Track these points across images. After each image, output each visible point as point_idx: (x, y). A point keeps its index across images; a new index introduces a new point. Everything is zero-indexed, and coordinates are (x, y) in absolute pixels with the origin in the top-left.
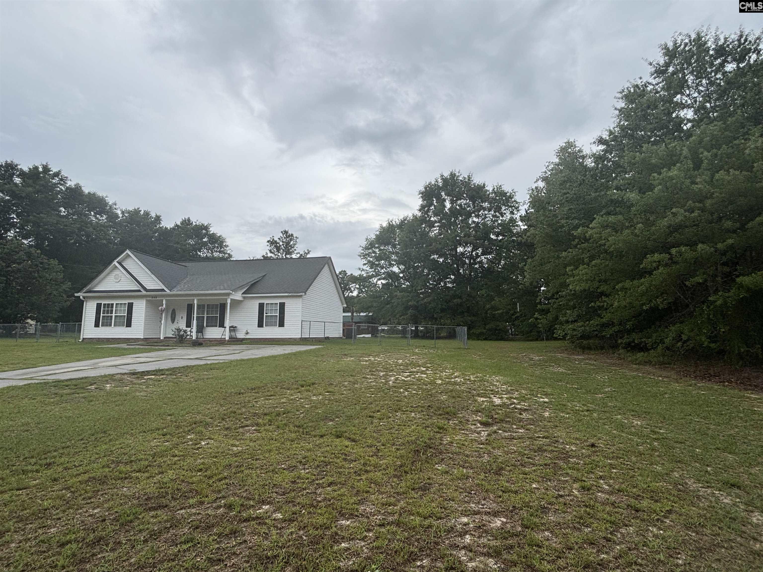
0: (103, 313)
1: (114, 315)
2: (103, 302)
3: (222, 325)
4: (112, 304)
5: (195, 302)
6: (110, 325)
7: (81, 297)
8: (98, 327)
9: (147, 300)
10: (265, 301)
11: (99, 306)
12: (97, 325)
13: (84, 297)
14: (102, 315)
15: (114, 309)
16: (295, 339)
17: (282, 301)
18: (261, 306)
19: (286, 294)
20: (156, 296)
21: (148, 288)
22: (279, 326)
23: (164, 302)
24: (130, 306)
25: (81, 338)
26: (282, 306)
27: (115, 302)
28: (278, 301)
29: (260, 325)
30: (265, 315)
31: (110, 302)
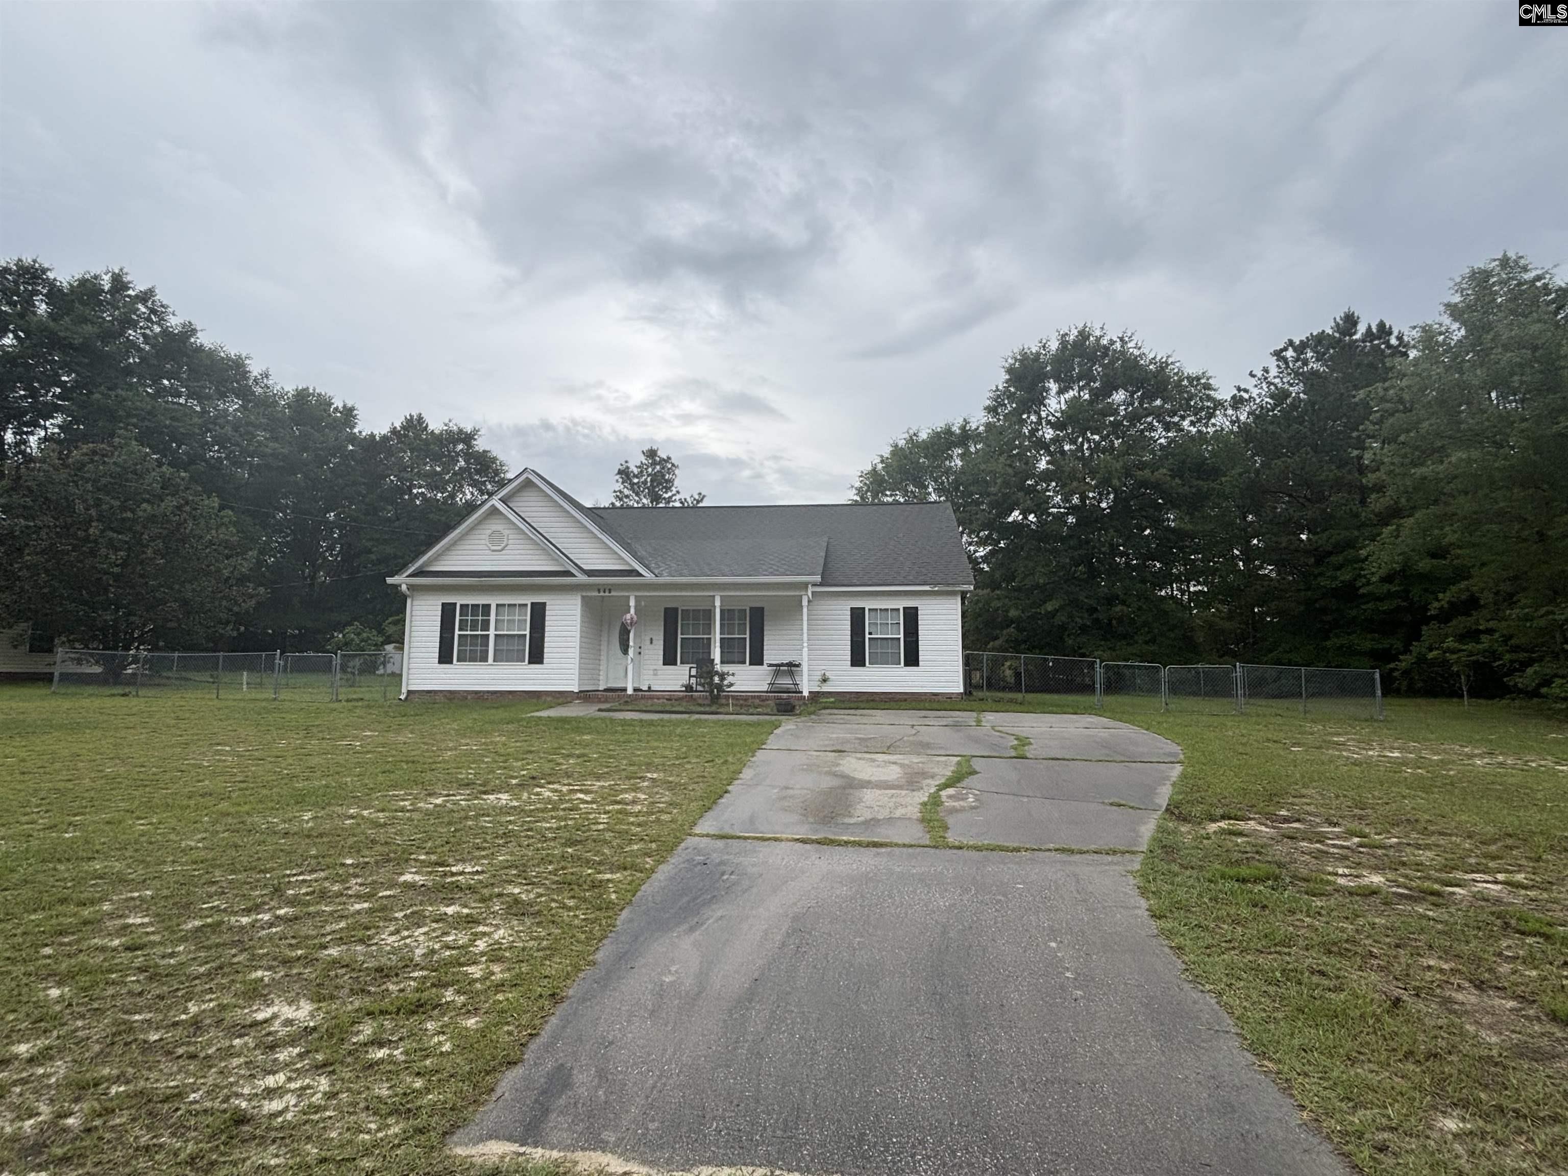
0: (460, 629)
1: (492, 632)
2: (460, 600)
3: (757, 659)
4: (487, 607)
5: (718, 603)
6: (484, 659)
7: (404, 587)
8: (450, 662)
9: (583, 597)
10: (867, 604)
11: (448, 611)
12: (445, 657)
13: (411, 587)
14: (457, 632)
15: (493, 618)
16: (949, 697)
17: (911, 603)
18: (857, 616)
19: (927, 588)
20: (610, 588)
21: (585, 567)
22: (906, 665)
23: (632, 603)
24: (538, 612)
25: (404, 690)
26: (911, 616)
27: (493, 601)
28: (901, 604)
29: (858, 660)
30: (867, 636)
31: (481, 600)
